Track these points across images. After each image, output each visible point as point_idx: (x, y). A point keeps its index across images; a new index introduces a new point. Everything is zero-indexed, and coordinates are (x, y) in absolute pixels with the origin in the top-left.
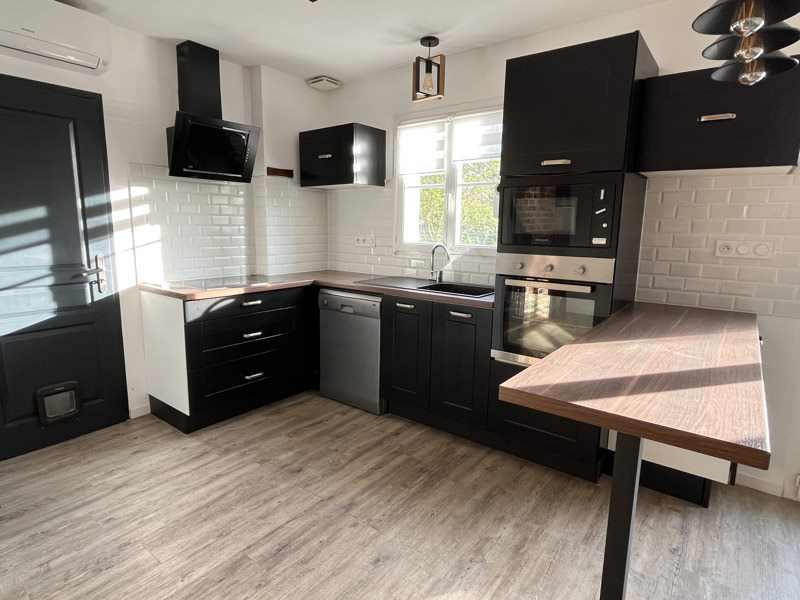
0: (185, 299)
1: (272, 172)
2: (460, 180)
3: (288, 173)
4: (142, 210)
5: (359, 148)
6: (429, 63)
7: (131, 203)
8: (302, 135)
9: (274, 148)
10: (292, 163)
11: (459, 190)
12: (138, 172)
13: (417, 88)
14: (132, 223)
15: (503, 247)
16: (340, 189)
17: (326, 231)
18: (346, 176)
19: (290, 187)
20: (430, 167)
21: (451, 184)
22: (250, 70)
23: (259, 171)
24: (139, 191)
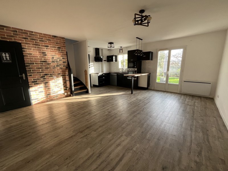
0: (98, 74)
1: (104, 61)
2: (125, 61)
3: (106, 61)
4: (92, 65)
5: (114, 57)
6: (121, 49)
7: (91, 65)
8: (107, 56)
9: (105, 58)
10: (106, 59)
11: (125, 62)
12: (92, 62)
13: (120, 52)
14: (92, 67)
15: (128, 68)
16: (112, 62)
17: (110, 67)
18: (113, 61)
19: (106, 62)
20: (122, 60)
21: (124, 61)
22: (102, 49)
23: (103, 61)
24: (92, 63)
